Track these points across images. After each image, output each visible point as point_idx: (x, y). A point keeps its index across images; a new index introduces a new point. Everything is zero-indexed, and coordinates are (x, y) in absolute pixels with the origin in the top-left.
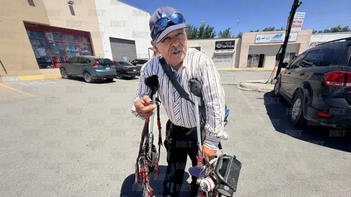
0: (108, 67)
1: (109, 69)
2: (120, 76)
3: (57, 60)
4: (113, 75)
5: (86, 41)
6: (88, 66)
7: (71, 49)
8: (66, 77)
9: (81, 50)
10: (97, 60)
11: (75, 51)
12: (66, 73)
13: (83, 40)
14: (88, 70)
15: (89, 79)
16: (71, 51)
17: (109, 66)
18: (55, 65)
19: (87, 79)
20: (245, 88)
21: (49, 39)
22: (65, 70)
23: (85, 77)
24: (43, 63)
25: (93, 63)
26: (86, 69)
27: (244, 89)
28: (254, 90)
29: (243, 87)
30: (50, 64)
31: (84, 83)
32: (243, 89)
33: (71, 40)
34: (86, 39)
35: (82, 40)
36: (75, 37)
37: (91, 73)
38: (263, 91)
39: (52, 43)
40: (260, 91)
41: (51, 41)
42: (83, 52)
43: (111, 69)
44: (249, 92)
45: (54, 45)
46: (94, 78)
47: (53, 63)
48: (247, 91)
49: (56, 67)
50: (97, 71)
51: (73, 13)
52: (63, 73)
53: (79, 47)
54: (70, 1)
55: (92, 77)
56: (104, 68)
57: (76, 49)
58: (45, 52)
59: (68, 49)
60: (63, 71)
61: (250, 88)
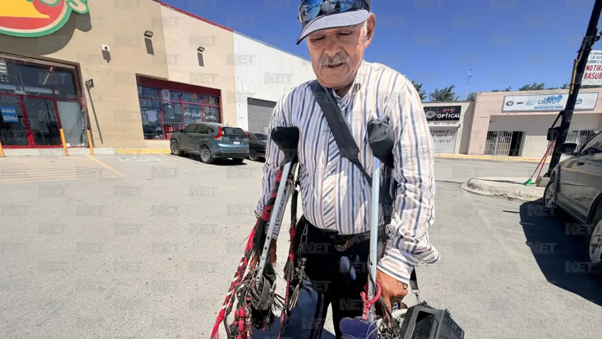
0: (237, 141)
1: (239, 143)
2: (255, 155)
3: (169, 127)
4: (243, 153)
5: (214, 103)
6: (208, 137)
8: (176, 152)
10: (224, 129)
11: (197, 115)
12: (177, 147)
13: (210, 100)
14: (207, 144)
15: (207, 158)
17: (239, 138)
18: (165, 135)
19: (204, 157)
20: (479, 190)
22: (177, 143)
23: (203, 154)
24: (150, 132)
25: (216, 132)
26: (205, 141)
27: (476, 191)
28: (498, 194)
29: (473, 188)
30: (160, 133)
31: (199, 162)
32: (473, 191)
33: (193, 100)
34: (213, 100)
35: (208, 101)
36: (200, 96)
37: (211, 150)
38: (519, 197)
39: (167, 104)
40: (511, 198)
41: (167, 102)
42: (207, 118)
43: (241, 144)
44: (489, 197)
45: (170, 106)
46: (214, 156)
47: (164, 133)
48: (483, 196)
49: (166, 138)
50: (221, 145)
51: (201, 63)
52: (173, 147)
54: (200, 48)
55: (211, 154)
56: (231, 143)
58: (156, 116)
59: (187, 113)
60: (174, 144)
61: (489, 190)
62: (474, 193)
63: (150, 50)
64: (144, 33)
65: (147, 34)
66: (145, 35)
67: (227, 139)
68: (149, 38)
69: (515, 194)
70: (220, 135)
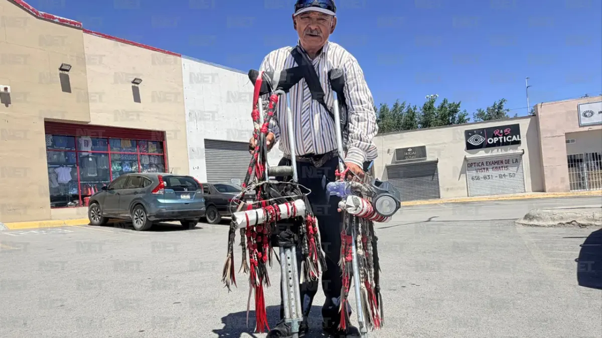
0: (186, 194)
1: (188, 197)
2: (215, 215)
3: (89, 189)
4: (195, 211)
5: (156, 150)
6: (143, 192)
7: (122, 168)
8: (97, 221)
9: (141, 167)
10: (166, 179)
12: (99, 213)
13: (150, 147)
14: (141, 202)
15: (142, 222)
16: (122, 171)
17: (189, 190)
18: (83, 200)
19: (137, 222)
20: (538, 221)
21: (84, 148)
22: (99, 207)
23: (135, 217)
24: (60, 199)
25: (155, 185)
26: (140, 199)
27: (535, 222)
28: (564, 222)
29: (531, 219)
30: (75, 198)
31: (131, 231)
32: (531, 223)
33: (124, 149)
34: (155, 146)
35: (147, 148)
37: (147, 209)
38: (593, 223)
39: (88, 157)
40: (583, 225)
41: (87, 154)
43: (191, 198)
44: (551, 228)
45: (90, 159)
46: (153, 219)
47: (80, 197)
48: (543, 228)
49: (84, 204)
50: (161, 201)
51: (137, 98)
52: (93, 214)
53: (138, 161)
54: (135, 79)
55: (147, 215)
56: (178, 196)
57: (132, 166)
58: (70, 174)
59: (115, 167)
60: (94, 209)
61: (551, 218)
62: (531, 225)
63: (66, 86)
64: (60, 67)
65: (62, 68)
66: (61, 69)
67: (172, 191)
68: (66, 73)
69: (588, 219)
70: (160, 187)
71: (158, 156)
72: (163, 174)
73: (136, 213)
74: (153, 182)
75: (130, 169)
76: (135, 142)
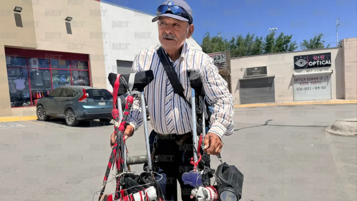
0: (102, 102)
1: (104, 104)
3: (37, 94)
5: (83, 67)
6: (72, 100)
7: (60, 79)
8: (42, 118)
9: (73, 79)
10: (88, 91)
12: (43, 112)
13: (79, 65)
14: (71, 107)
15: (72, 120)
16: (60, 81)
17: (104, 99)
18: (33, 101)
19: (69, 120)
20: (341, 131)
21: (33, 66)
22: (43, 108)
23: (67, 117)
24: (17, 101)
25: (80, 95)
26: (70, 105)
27: (339, 132)
29: (336, 130)
30: (28, 100)
31: (64, 126)
32: (336, 132)
33: (61, 67)
34: (82, 64)
35: (77, 66)
37: (75, 111)
39: (36, 72)
41: (34, 70)
42: (76, 82)
43: (106, 104)
44: (349, 138)
45: (38, 74)
46: (79, 119)
47: (31, 99)
48: (344, 137)
49: (34, 105)
50: (85, 107)
51: (69, 31)
52: (39, 113)
53: (71, 75)
54: (68, 17)
55: (76, 116)
56: (97, 104)
57: (66, 78)
58: (24, 84)
59: (55, 79)
60: (40, 109)
61: (350, 130)
62: (335, 135)
63: (19, 23)
64: (14, 8)
65: (16, 9)
66: (15, 10)
67: (91, 100)
68: (19, 13)
70: (84, 97)
71: (85, 71)
72: (87, 88)
73: (68, 114)
74: (79, 93)
75: (66, 80)
76: (68, 62)
